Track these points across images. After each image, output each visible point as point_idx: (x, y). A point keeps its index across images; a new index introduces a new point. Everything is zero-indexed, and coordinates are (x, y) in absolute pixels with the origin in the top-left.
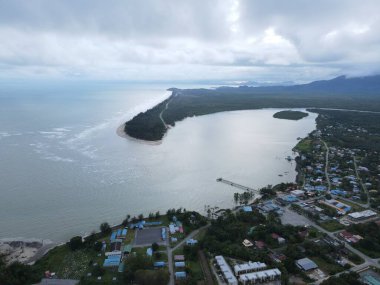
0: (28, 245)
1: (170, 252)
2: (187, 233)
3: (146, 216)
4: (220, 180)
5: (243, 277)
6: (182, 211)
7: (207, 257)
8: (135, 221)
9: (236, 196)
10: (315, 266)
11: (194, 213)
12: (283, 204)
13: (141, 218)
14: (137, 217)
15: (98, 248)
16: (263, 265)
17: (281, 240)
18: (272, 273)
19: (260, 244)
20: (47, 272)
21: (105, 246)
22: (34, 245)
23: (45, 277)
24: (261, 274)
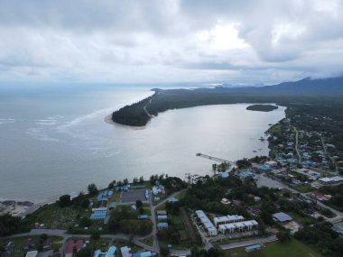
0: (20, 203)
1: (153, 209)
2: (169, 194)
3: (131, 181)
4: (199, 155)
5: (222, 227)
6: (165, 177)
7: (187, 211)
8: (120, 184)
9: (214, 166)
10: (290, 218)
11: (175, 178)
12: (258, 172)
13: (126, 182)
14: (122, 182)
15: (86, 205)
16: (241, 217)
17: (257, 198)
18: (249, 223)
19: (237, 202)
20: (37, 224)
21: (92, 204)
22: (26, 203)
23: (34, 228)
24: (239, 225)
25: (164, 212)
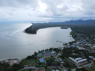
0: (14, 59)
4: (57, 41)
6: (53, 48)
9: (64, 44)
10: (93, 57)
11: (56, 48)
14: (42, 50)
17: (81, 53)
18: (83, 60)
19: (77, 54)
20: (25, 65)
21: (37, 58)
22: (16, 59)
24: (81, 61)
25: (60, 58)
